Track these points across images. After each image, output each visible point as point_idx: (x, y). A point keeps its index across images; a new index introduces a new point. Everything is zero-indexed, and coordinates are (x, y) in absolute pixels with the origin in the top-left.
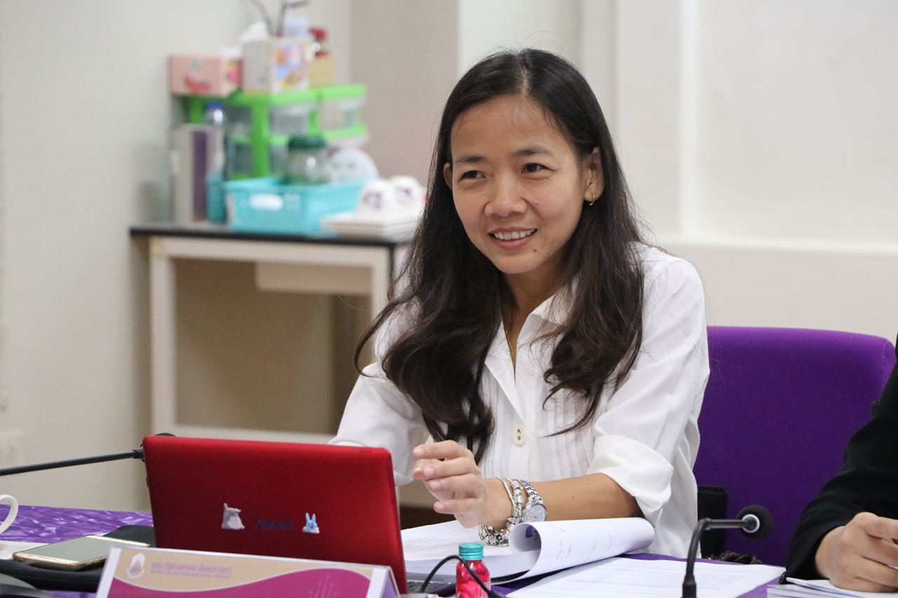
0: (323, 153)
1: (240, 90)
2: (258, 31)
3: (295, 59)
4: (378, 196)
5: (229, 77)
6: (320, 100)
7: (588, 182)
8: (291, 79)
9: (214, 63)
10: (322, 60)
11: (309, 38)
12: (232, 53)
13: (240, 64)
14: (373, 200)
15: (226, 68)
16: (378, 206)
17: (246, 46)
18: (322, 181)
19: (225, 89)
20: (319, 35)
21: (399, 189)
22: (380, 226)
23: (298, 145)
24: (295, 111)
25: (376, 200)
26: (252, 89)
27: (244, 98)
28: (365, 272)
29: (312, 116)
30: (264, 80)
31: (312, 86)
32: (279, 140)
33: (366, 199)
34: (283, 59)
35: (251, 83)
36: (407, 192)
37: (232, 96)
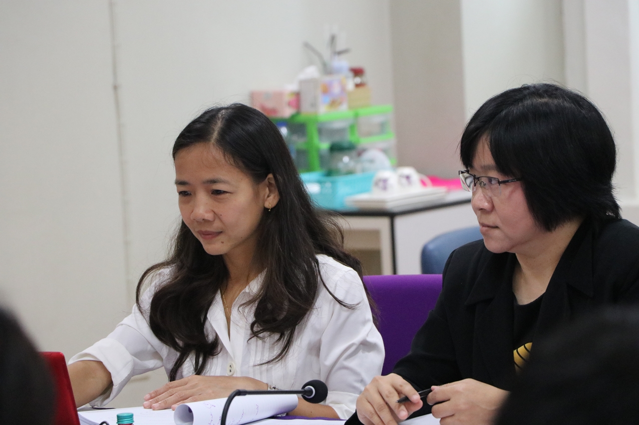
0: (354, 153)
1: (298, 113)
2: (312, 72)
3: (336, 90)
4: (385, 181)
5: (290, 104)
6: (356, 117)
7: (266, 196)
8: (334, 104)
9: (279, 95)
10: (361, 90)
11: (351, 74)
12: (292, 87)
13: (298, 95)
14: (381, 184)
15: (287, 98)
16: (385, 188)
17: (302, 82)
18: (350, 172)
19: (287, 112)
20: (357, 72)
21: (401, 176)
22: (383, 202)
23: (337, 149)
24: (337, 125)
25: (383, 184)
26: (307, 112)
27: (301, 118)
28: (376, 234)
29: (352, 127)
30: (314, 105)
31: (350, 107)
32: (325, 146)
33: (376, 184)
34: (326, 90)
35: (306, 108)
36: (408, 177)
37: (293, 117)
